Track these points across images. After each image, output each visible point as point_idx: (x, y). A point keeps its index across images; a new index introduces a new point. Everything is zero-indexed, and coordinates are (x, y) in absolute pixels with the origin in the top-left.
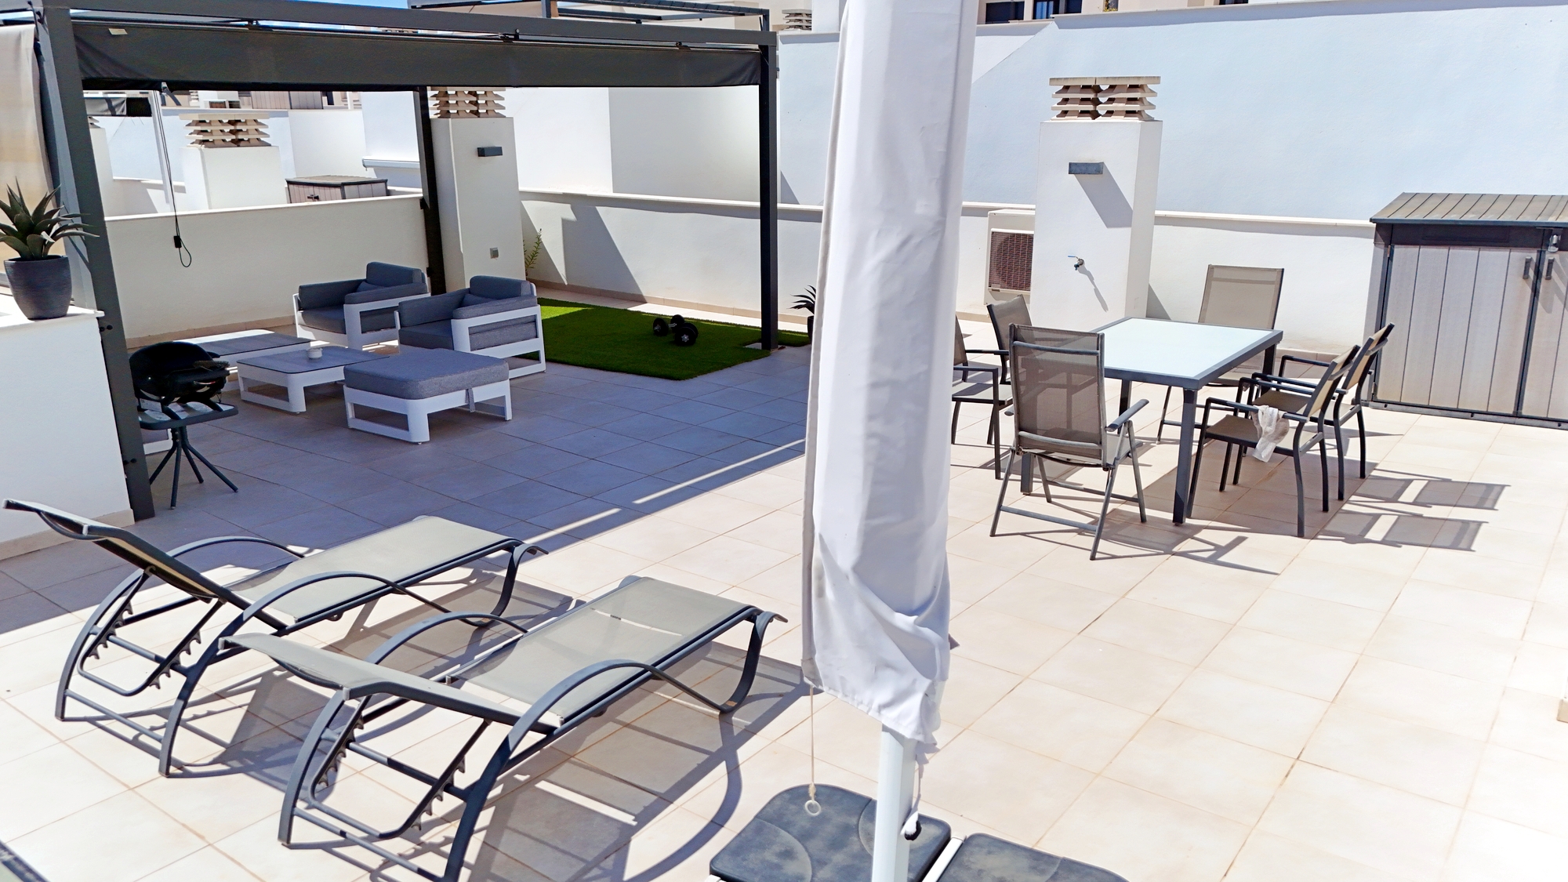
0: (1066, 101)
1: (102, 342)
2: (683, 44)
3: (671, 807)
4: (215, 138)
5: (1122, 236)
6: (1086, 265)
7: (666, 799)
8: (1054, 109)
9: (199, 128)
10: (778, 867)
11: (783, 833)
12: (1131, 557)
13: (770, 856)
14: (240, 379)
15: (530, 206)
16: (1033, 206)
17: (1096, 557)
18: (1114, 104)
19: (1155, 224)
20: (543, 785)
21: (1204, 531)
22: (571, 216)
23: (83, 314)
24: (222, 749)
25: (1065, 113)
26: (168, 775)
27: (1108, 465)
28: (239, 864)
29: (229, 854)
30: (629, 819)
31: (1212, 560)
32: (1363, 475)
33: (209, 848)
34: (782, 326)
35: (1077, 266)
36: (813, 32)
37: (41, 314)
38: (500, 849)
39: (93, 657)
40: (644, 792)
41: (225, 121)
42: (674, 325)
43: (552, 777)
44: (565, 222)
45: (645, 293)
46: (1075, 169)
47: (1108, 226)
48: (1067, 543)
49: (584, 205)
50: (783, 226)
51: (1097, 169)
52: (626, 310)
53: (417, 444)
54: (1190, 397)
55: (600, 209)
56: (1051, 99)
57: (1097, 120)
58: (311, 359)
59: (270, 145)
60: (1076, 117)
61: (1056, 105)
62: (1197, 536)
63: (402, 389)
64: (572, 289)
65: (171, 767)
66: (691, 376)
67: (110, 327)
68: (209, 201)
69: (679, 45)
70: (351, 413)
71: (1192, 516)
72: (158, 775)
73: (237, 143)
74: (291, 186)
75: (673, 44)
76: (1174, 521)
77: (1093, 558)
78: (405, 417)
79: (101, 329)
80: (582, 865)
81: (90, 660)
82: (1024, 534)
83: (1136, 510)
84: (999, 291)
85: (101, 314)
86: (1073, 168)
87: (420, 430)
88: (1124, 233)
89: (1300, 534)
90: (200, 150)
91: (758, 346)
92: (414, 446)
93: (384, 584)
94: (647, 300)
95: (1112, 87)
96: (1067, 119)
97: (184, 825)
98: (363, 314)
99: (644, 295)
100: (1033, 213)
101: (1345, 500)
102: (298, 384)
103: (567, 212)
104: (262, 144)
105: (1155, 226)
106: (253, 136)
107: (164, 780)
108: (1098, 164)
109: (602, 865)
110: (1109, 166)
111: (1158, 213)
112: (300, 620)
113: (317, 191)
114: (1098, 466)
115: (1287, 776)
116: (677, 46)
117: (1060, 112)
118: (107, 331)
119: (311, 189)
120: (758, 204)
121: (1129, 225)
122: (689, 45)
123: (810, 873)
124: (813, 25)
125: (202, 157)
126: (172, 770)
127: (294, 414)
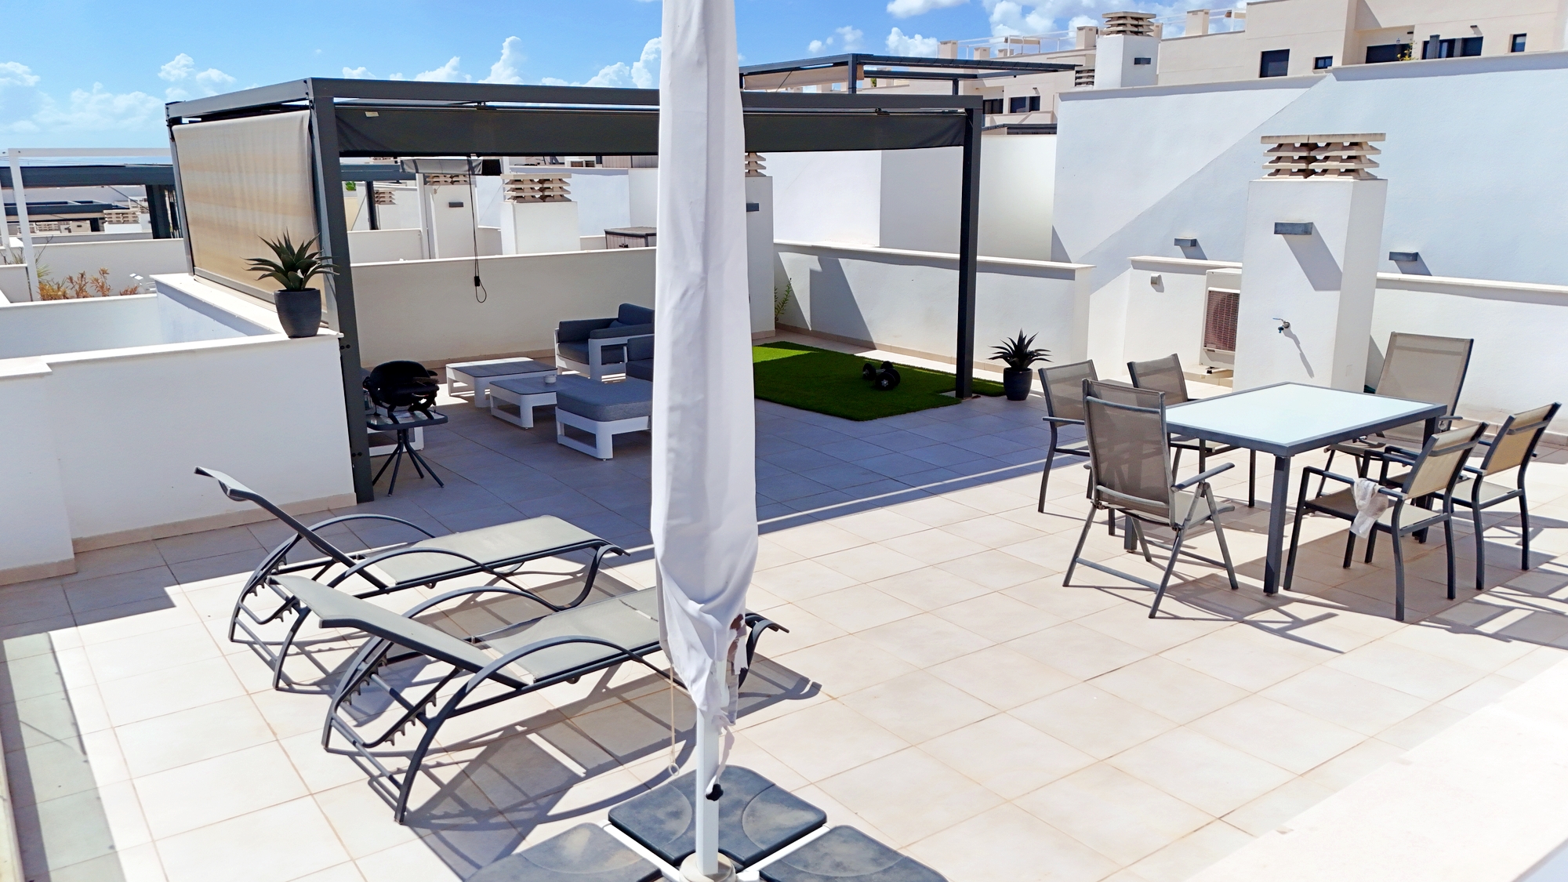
0: (1279, 159)
1: (341, 358)
2: (883, 110)
3: (621, 768)
4: (526, 194)
5: (1330, 299)
6: (1292, 328)
7: (619, 762)
8: (1265, 167)
9: (513, 186)
10: (662, 822)
11: (684, 798)
12: (1194, 619)
13: (660, 814)
14: (491, 398)
15: (786, 257)
16: (1240, 265)
17: (1157, 615)
18: (1328, 163)
19: (1377, 287)
20: (533, 737)
21: (1295, 604)
22: (818, 267)
23: (329, 332)
24: (322, 675)
25: (1278, 171)
26: (277, 688)
27: (1177, 524)
28: (288, 756)
29: (286, 749)
30: (580, 771)
31: (1281, 633)
32: (1525, 567)
33: (276, 742)
34: (978, 373)
35: (1281, 329)
36: (1095, 88)
37: (295, 333)
38: (472, 777)
39: (253, 594)
40: (607, 754)
41: (536, 180)
42: (883, 370)
43: (543, 732)
44: (813, 273)
45: (875, 340)
46: (1280, 229)
47: (1316, 288)
48: (1137, 601)
49: (829, 256)
50: (982, 279)
51: (1306, 229)
52: (853, 355)
53: (602, 460)
54: (1282, 465)
55: (842, 261)
56: (1263, 157)
57: (1309, 179)
58: (547, 384)
59: (570, 201)
60: (1288, 176)
61: (1267, 164)
62: (1283, 608)
63: (594, 413)
64: (816, 334)
65: (283, 683)
66: (871, 418)
67: (348, 347)
68: (517, 249)
69: (879, 111)
70: (560, 431)
71: (1292, 588)
72: (272, 687)
73: (543, 199)
74: (608, 236)
75: (873, 110)
76: (1265, 590)
77: (1152, 616)
78: (594, 436)
79: (341, 348)
80: (523, 798)
81: (250, 596)
82: (1099, 588)
83: (1224, 574)
84: (1214, 351)
85: (342, 335)
86: (1279, 228)
87: (606, 450)
88: (1332, 297)
89: (1400, 618)
90: (513, 204)
91: (953, 394)
92: (600, 462)
93: (475, 564)
94: (877, 347)
95: (1328, 145)
96: (1279, 178)
97: (268, 725)
98: (604, 348)
99: (875, 341)
100: (1239, 272)
101: (1483, 590)
102: (530, 402)
103: (814, 263)
104: (563, 199)
105: (1376, 290)
106: (558, 193)
107: (274, 690)
108: (1305, 224)
109: (539, 801)
110: (1319, 226)
111: (1380, 275)
112: (398, 584)
113: (627, 241)
114: (1167, 525)
115: (1195, 831)
116: (876, 112)
117: (1273, 171)
118: (346, 350)
119: (623, 238)
120: (957, 256)
121: (1338, 288)
122: (888, 110)
123: (683, 831)
124: (1095, 80)
125: (514, 211)
126: (282, 684)
127: (524, 429)
